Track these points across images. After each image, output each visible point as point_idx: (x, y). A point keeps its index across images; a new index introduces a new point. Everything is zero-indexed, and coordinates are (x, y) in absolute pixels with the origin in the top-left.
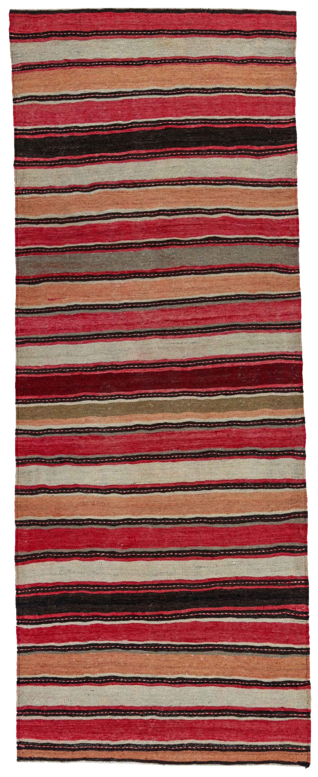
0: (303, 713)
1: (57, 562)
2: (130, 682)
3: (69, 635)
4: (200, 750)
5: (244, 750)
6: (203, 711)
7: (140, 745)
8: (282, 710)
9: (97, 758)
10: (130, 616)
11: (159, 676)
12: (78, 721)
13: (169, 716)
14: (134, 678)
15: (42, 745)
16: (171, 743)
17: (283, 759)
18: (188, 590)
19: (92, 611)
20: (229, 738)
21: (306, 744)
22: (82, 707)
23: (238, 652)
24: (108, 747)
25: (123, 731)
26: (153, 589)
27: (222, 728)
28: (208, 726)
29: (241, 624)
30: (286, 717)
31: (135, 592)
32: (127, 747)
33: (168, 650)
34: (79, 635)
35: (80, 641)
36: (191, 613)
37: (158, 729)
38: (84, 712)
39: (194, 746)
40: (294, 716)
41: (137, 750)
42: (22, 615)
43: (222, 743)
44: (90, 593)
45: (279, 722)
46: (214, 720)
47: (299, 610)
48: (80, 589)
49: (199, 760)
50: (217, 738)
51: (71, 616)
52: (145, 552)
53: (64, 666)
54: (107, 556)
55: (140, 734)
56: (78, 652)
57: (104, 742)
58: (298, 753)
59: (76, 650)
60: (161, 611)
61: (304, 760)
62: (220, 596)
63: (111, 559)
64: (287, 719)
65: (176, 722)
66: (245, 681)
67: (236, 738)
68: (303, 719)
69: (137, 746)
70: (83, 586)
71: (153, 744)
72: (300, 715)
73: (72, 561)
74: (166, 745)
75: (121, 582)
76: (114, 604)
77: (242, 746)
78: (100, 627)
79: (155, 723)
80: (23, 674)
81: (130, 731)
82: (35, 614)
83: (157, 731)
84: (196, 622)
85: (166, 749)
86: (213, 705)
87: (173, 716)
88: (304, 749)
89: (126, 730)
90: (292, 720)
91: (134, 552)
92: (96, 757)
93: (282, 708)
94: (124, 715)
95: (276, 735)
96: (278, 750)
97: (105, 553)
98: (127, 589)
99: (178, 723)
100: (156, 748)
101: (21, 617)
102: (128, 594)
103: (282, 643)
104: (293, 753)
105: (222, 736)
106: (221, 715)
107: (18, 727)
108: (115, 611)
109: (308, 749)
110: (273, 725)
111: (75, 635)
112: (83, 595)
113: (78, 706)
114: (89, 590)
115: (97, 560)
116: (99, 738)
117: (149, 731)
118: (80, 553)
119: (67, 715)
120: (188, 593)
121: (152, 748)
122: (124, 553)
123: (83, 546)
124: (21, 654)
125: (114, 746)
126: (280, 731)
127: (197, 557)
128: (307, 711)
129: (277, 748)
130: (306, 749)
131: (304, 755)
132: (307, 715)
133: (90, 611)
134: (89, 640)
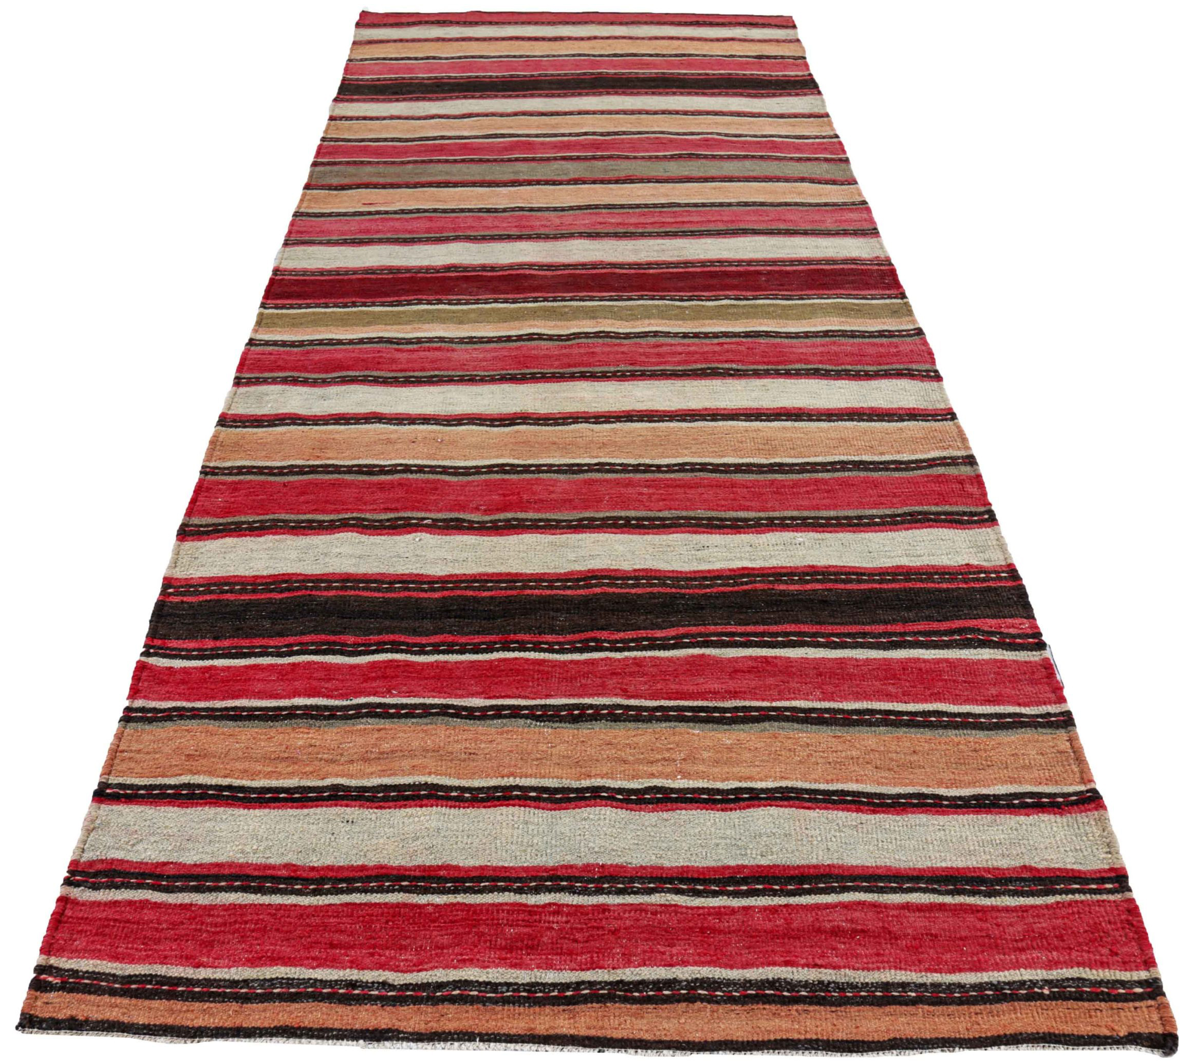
0: (1103, 880)
2: (483, 800)
3: (296, 683)
4: (744, 1000)
5: (914, 1002)
6: (744, 881)
7: (508, 985)
8: (1025, 875)
9: (332, 1030)
11: (586, 783)
12: (281, 907)
13: (620, 892)
14: (496, 788)
15: (130, 979)
16: (629, 974)
17: (1068, 1029)
18: (674, 590)
19: (380, 633)
20: (850, 961)
21: (1143, 975)
22: (302, 868)
23: (843, 725)
24: (383, 992)
25: (445, 940)
27: (819, 931)
28: (769, 925)
29: (841, 662)
30: (1046, 893)
31: (514, 592)
32: (457, 992)
33: (616, 719)
34: (328, 685)
35: (329, 697)
36: (686, 636)
37: (578, 936)
38: (306, 881)
39: (720, 989)
40: (1073, 892)
41: (495, 1002)
42: (164, 637)
43: (827, 975)
44: (381, 595)
45: (1024, 909)
46: (786, 906)
47: (1012, 631)
48: (352, 588)
49: (741, 1035)
50: (803, 961)
51: (313, 643)
53: (267, 759)
55: (510, 950)
57: (369, 976)
58: (1120, 1005)
59: (312, 717)
60: (592, 630)
61: (1149, 1024)
62: (768, 604)
63: (450, 531)
64: (1051, 900)
65: (646, 911)
66: (881, 796)
67: (879, 962)
68: (1105, 897)
69: (494, 986)
70: (361, 581)
71: (557, 981)
72: (1094, 886)
74: (611, 983)
76: (449, 618)
77: (904, 985)
78: (398, 666)
79: (568, 914)
80: (123, 773)
81: (472, 938)
82: (203, 637)
83: (575, 941)
84: (703, 655)
85: (611, 998)
86: (778, 862)
87: (635, 893)
88: (1139, 990)
89: (457, 935)
90: (1070, 904)
91: (516, 519)
92: (329, 1024)
93: (1025, 868)
94: (455, 891)
95: (1022, 950)
96: (1042, 997)
97: (435, 520)
98: (489, 589)
99: (655, 913)
100: (569, 993)
101: (158, 642)
102: (492, 598)
103: (982, 704)
104: (1103, 1005)
105: (822, 956)
106: (809, 892)
107: (57, 921)
108: (450, 632)
109: (1154, 989)
110: (1004, 919)
111: (315, 683)
112: (355, 601)
113: (286, 866)
114: (378, 590)
116: (352, 962)
117: (545, 939)
119: (245, 889)
120: (673, 597)
121: (555, 993)
123: (375, 510)
124: (132, 725)
125: (407, 986)
126: (1034, 938)
127: (695, 529)
128: (1113, 875)
129: (1036, 990)
130: (1149, 990)
131: (1145, 1009)
132: (1116, 885)
133: (371, 634)
134: (360, 696)
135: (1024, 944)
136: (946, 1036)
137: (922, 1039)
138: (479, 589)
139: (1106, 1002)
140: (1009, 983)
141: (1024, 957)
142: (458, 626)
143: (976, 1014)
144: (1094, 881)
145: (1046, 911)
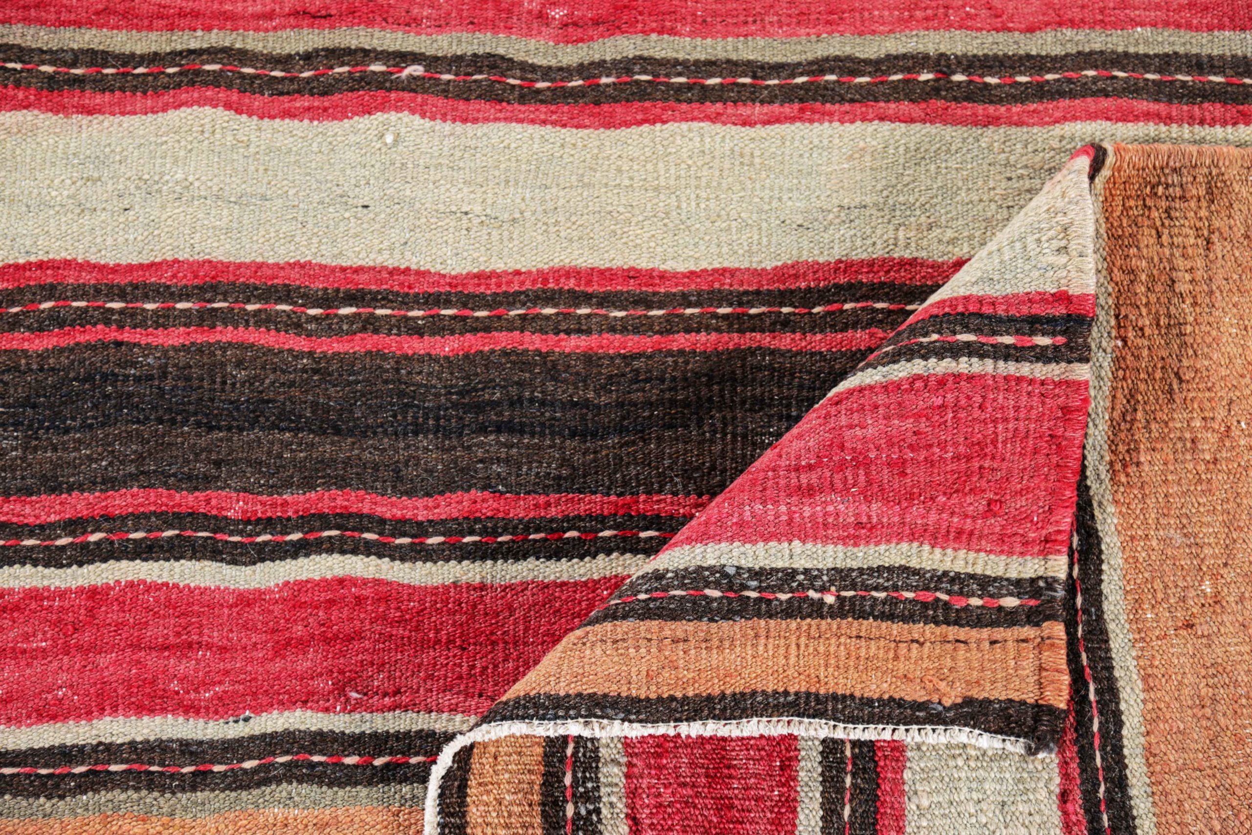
0: (1035, 324)
1: (58, 120)
3: (103, 660)
10: (602, 521)
19: (308, 484)
26: (786, 324)
31: (646, 342)
34: (185, 667)
35: (190, 709)
40: (956, 351)
44: (301, 344)
48: (227, 318)
51: (139, 519)
52: (733, 67)
54: (445, 91)
56: (166, 802)
58: (962, 633)
59: (151, 783)
63: (474, 105)
68: (1025, 369)
70: (250, 293)
72: (1008, 340)
73: (173, 116)
75: (543, 276)
76: (483, 430)
78: (359, 600)
88: (1011, 602)
91: (646, 62)
95: (810, 491)
96: (817, 610)
97: (432, 62)
98: (581, 328)
102: (589, 359)
104: (930, 630)
111: (152, 661)
112: (239, 364)
114: (295, 325)
115: (367, 110)
118: (244, 56)
122: (567, 72)
123: (269, 16)
126: (842, 466)
127: (1123, 102)
128: (1060, 310)
129: (812, 594)
130: (1033, 603)
131: (1010, 644)
132: (1061, 340)
133: (287, 484)
134: (267, 707)
135: (814, 477)
136: (600, 690)
137: (548, 696)
138: (555, 326)
139: (937, 623)
140: (758, 574)
141: (807, 511)
142: (507, 461)
143: (675, 641)
144: (1010, 324)
145: (881, 399)
